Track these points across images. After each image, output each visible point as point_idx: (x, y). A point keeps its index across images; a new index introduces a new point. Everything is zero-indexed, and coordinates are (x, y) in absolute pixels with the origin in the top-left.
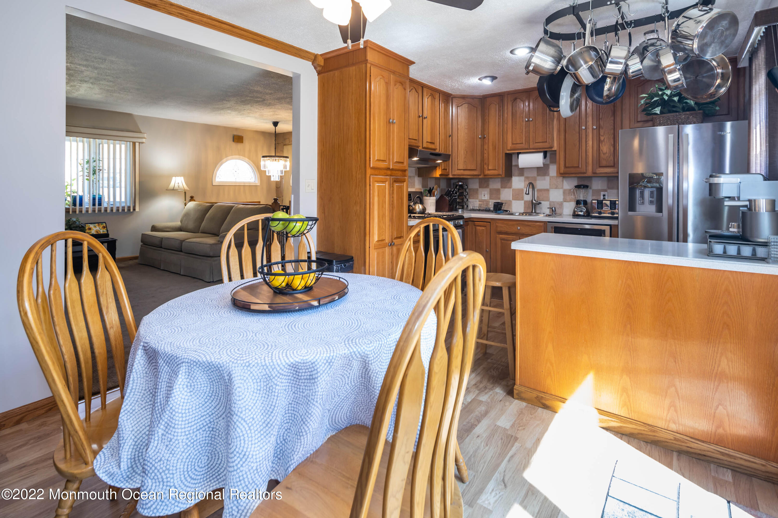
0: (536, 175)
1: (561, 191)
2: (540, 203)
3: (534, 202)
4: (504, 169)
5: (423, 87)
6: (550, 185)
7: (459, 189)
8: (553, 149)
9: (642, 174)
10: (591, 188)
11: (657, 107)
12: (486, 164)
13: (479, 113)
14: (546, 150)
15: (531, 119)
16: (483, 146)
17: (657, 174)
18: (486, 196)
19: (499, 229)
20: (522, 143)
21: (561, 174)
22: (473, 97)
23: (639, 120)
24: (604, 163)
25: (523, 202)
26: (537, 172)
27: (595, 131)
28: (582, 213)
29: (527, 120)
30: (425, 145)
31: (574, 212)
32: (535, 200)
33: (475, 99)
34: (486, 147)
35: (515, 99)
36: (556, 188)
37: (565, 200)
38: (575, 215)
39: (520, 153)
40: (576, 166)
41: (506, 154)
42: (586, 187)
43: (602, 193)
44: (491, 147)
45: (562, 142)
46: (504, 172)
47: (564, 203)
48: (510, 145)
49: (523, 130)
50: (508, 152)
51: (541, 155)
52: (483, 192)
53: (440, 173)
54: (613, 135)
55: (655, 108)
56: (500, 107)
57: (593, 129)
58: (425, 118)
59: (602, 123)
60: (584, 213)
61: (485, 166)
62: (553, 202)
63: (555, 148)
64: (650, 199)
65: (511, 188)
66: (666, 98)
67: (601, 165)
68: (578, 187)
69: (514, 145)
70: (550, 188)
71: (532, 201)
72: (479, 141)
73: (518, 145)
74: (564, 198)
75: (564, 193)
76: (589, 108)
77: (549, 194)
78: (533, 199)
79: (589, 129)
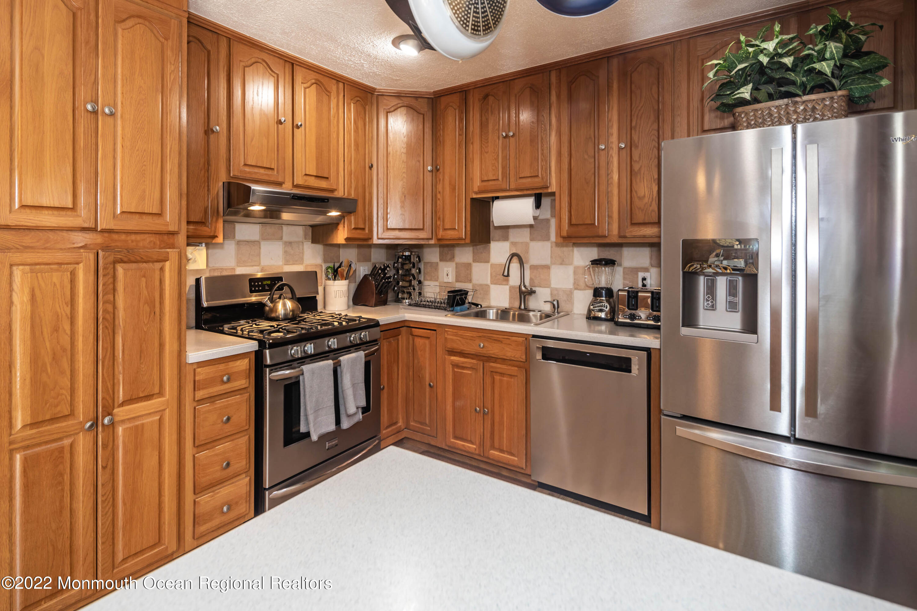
0: (528, 240)
1: (570, 270)
2: (534, 292)
3: (523, 288)
4: (469, 228)
5: (293, 64)
6: (551, 257)
7: (403, 264)
8: (550, 191)
9: (714, 241)
10: (620, 265)
11: (745, 84)
12: (439, 218)
13: (428, 125)
14: (537, 192)
15: (511, 134)
16: (434, 186)
17: (740, 241)
19: (449, 345)
20: (498, 180)
21: (564, 238)
22: (417, 96)
23: (706, 127)
24: (640, 217)
26: (530, 233)
27: (624, 153)
28: (603, 315)
29: (504, 135)
30: (299, 180)
31: (590, 311)
32: (525, 286)
33: (420, 100)
34: (440, 187)
35: (486, 97)
36: (562, 263)
37: (577, 287)
38: (591, 318)
39: (497, 198)
40: (590, 222)
41: (473, 199)
42: (610, 263)
43: (641, 275)
44: (447, 189)
45: (565, 176)
46: (469, 233)
47: (576, 291)
48: (477, 184)
49: (498, 155)
50: (475, 196)
51: (530, 202)
52: (446, 269)
53: (346, 237)
54: (656, 160)
55: (739, 89)
56: (462, 113)
57: (620, 149)
58: (298, 127)
59: (635, 137)
60: (606, 315)
61: (438, 223)
62: (556, 289)
63: (553, 188)
64: (730, 298)
65: (488, 262)
66: (764, 60)
67: (634, 221)
68: (596, 262)
69: (485, 184)
70: (553, 263)
71: (520, 286)
72: (428, 178)
73: (491, 183)
74: (574, 283)
75: (575, 273)
76: (612, 108)
77: (549, 275)
78: (521, 284)
79: (613, 149)
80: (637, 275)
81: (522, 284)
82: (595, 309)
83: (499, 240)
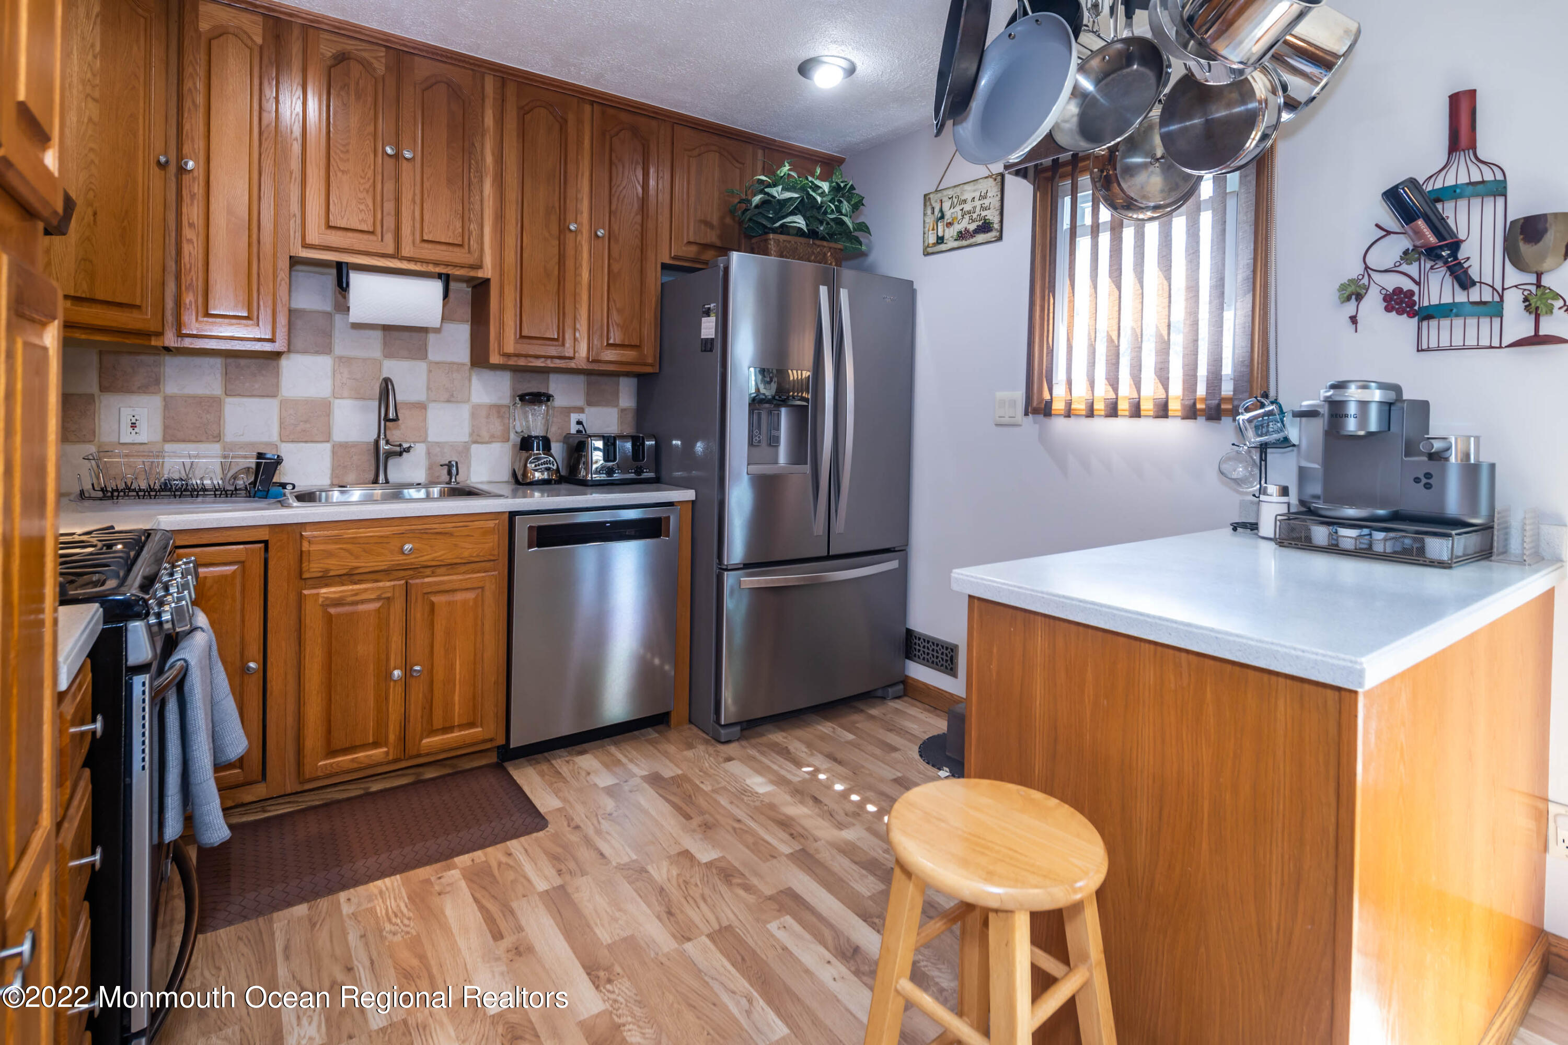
1: (464, 411)
2: (405, 450)
3: (384, 446)
6: (429, 389)
8: (480, 274)
12: (190, 288)
14: (453, 272)
15: (408, 154)
16: (174, 203)
18: (143, 426)
19: (317, 566)
20: (374, 232)
21: (506, 356)
24: (618, 335)
25: (328, 446)
28: (544, 476)
29: (390, 152)
32: (388, 442)
36: (450, 400)
37: (476, 439)
38: (520, 481)
40: (550, 336)
41: (292, 260)
43: (574, 417)
44: (222, 222)
45: (512, 256)
46: (284, 329)
47: (477, 446)
48: (316, 230)
49: (374, 186)
51: (436, 287)
57: (594, 236)
60: (552, 474)
61: (187, 298)
63: (487, 271)
64: (773, 433)
65: (274, 396)
67: (611, 340)
68: (531, 398)
69: (336, 235)
71: (377, 442)
73: (352, 237)
74: (471, 435)
75: (474, 415)
76: (582, 175)
77: (425, 420)
78: (379, 436)
79: (582, 233)
80: (569, 417)
81: (382, 436)
82: (538, 467)
83: (305, 352)
